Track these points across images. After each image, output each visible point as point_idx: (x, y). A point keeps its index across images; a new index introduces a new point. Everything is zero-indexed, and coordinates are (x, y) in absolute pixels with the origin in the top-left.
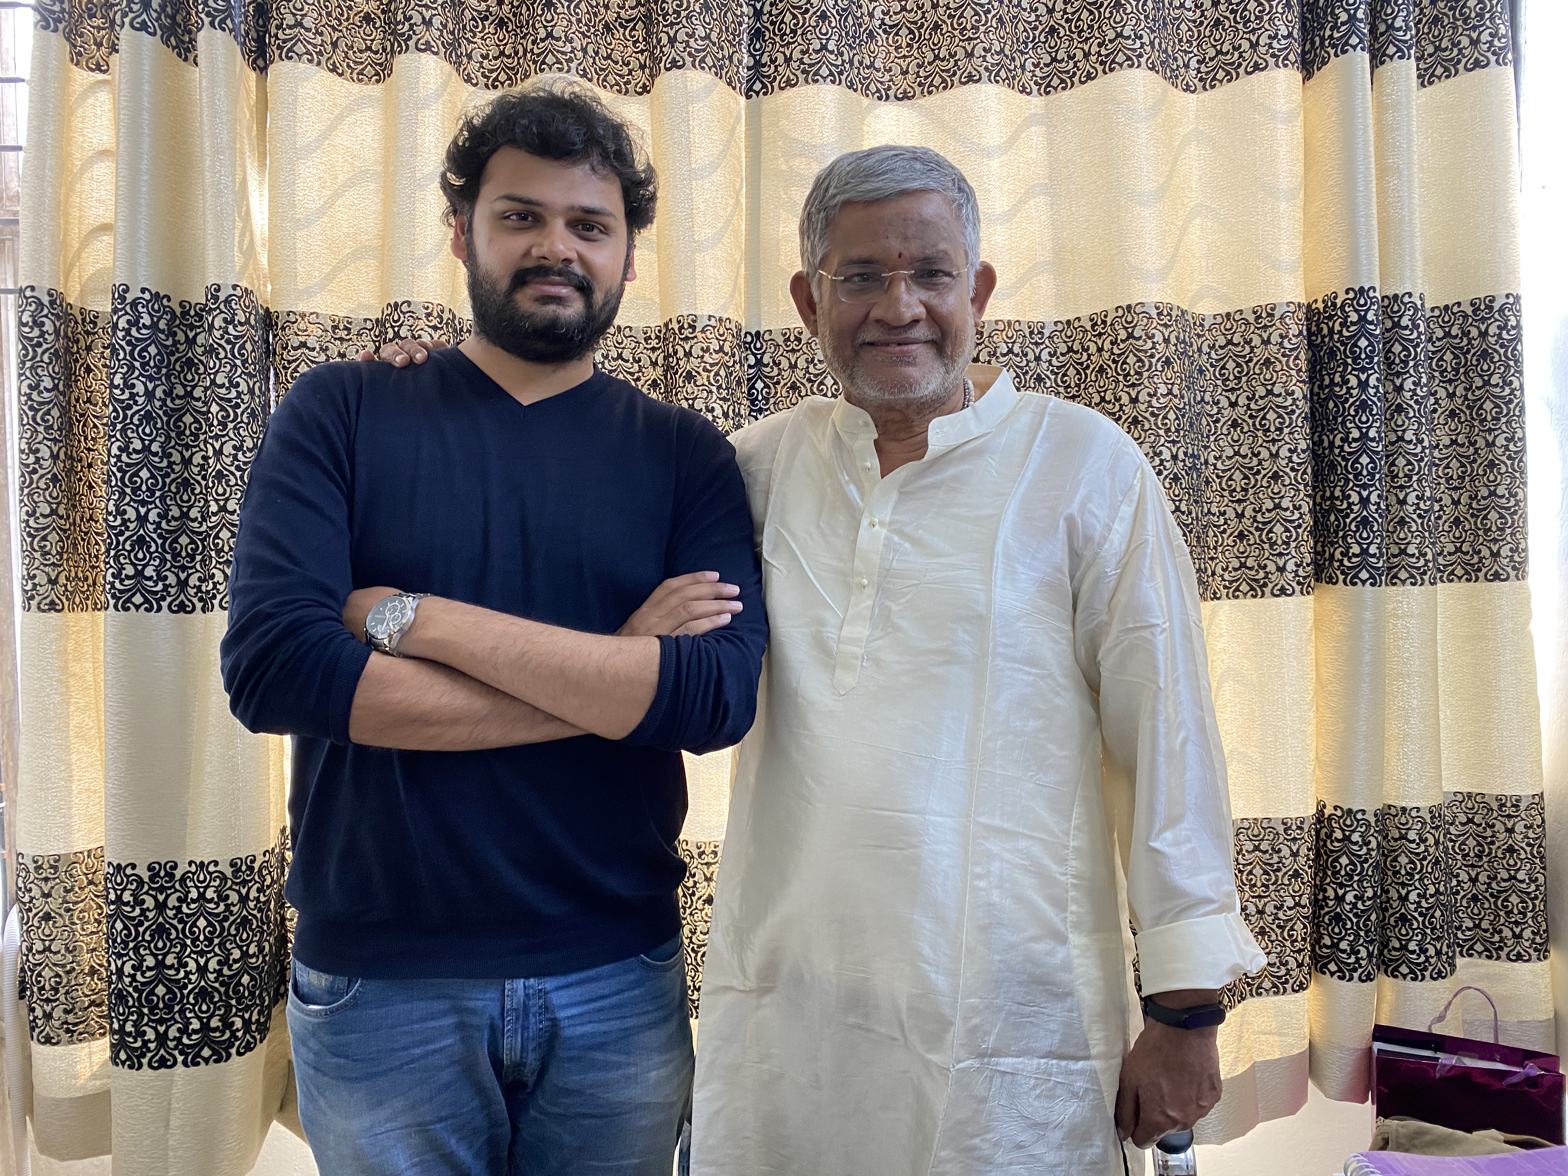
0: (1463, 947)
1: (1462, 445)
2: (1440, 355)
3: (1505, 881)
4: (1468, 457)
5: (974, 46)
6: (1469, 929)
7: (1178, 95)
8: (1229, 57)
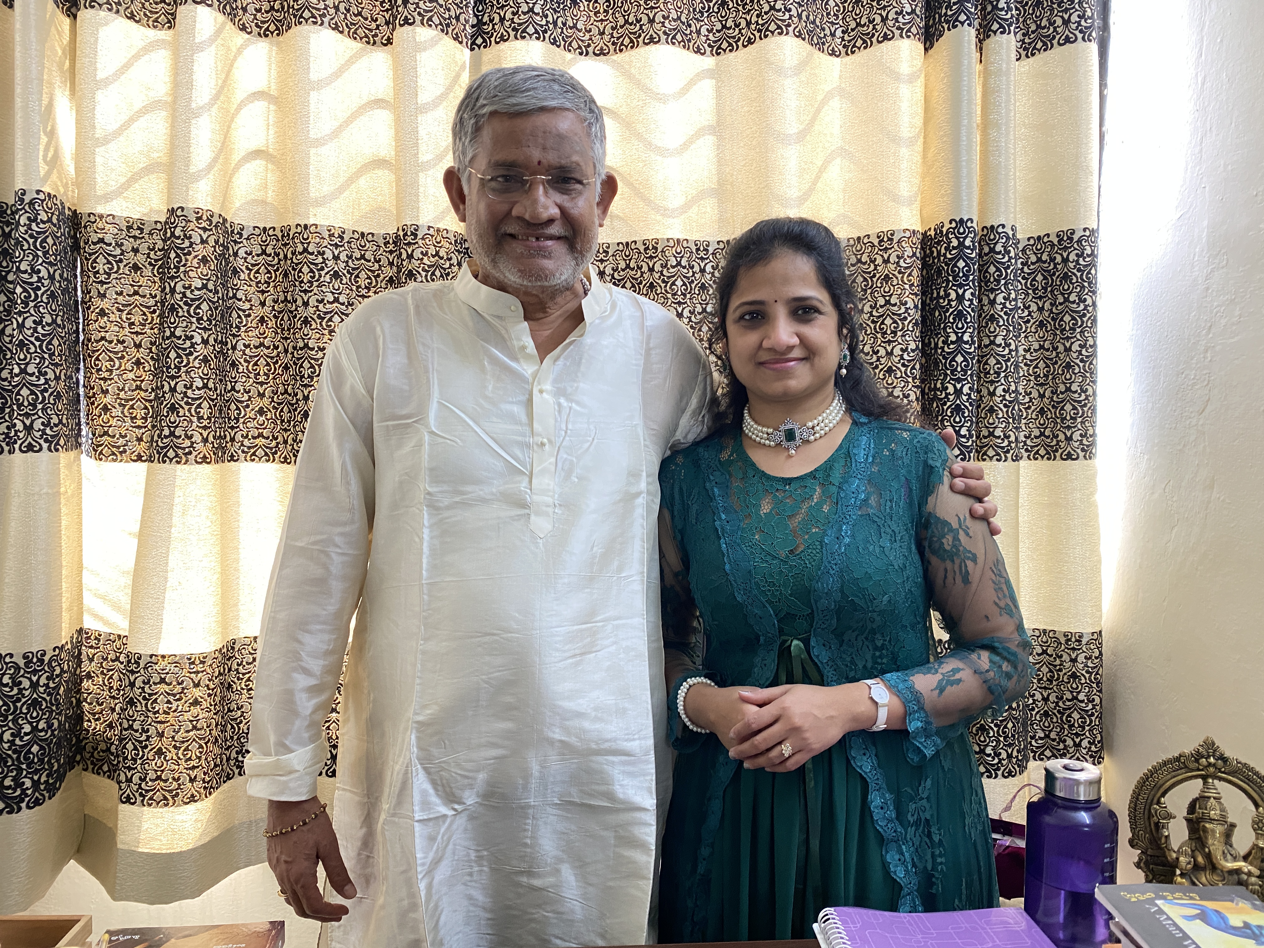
0: (1036, 752)
1: (1048, 350)
2: (1033, 276)
3: (1069, 700)
4: (1051, 359)
5: (656, 14)
6: (1041, 738)
7: (825, 59)
8: (865, 28)
